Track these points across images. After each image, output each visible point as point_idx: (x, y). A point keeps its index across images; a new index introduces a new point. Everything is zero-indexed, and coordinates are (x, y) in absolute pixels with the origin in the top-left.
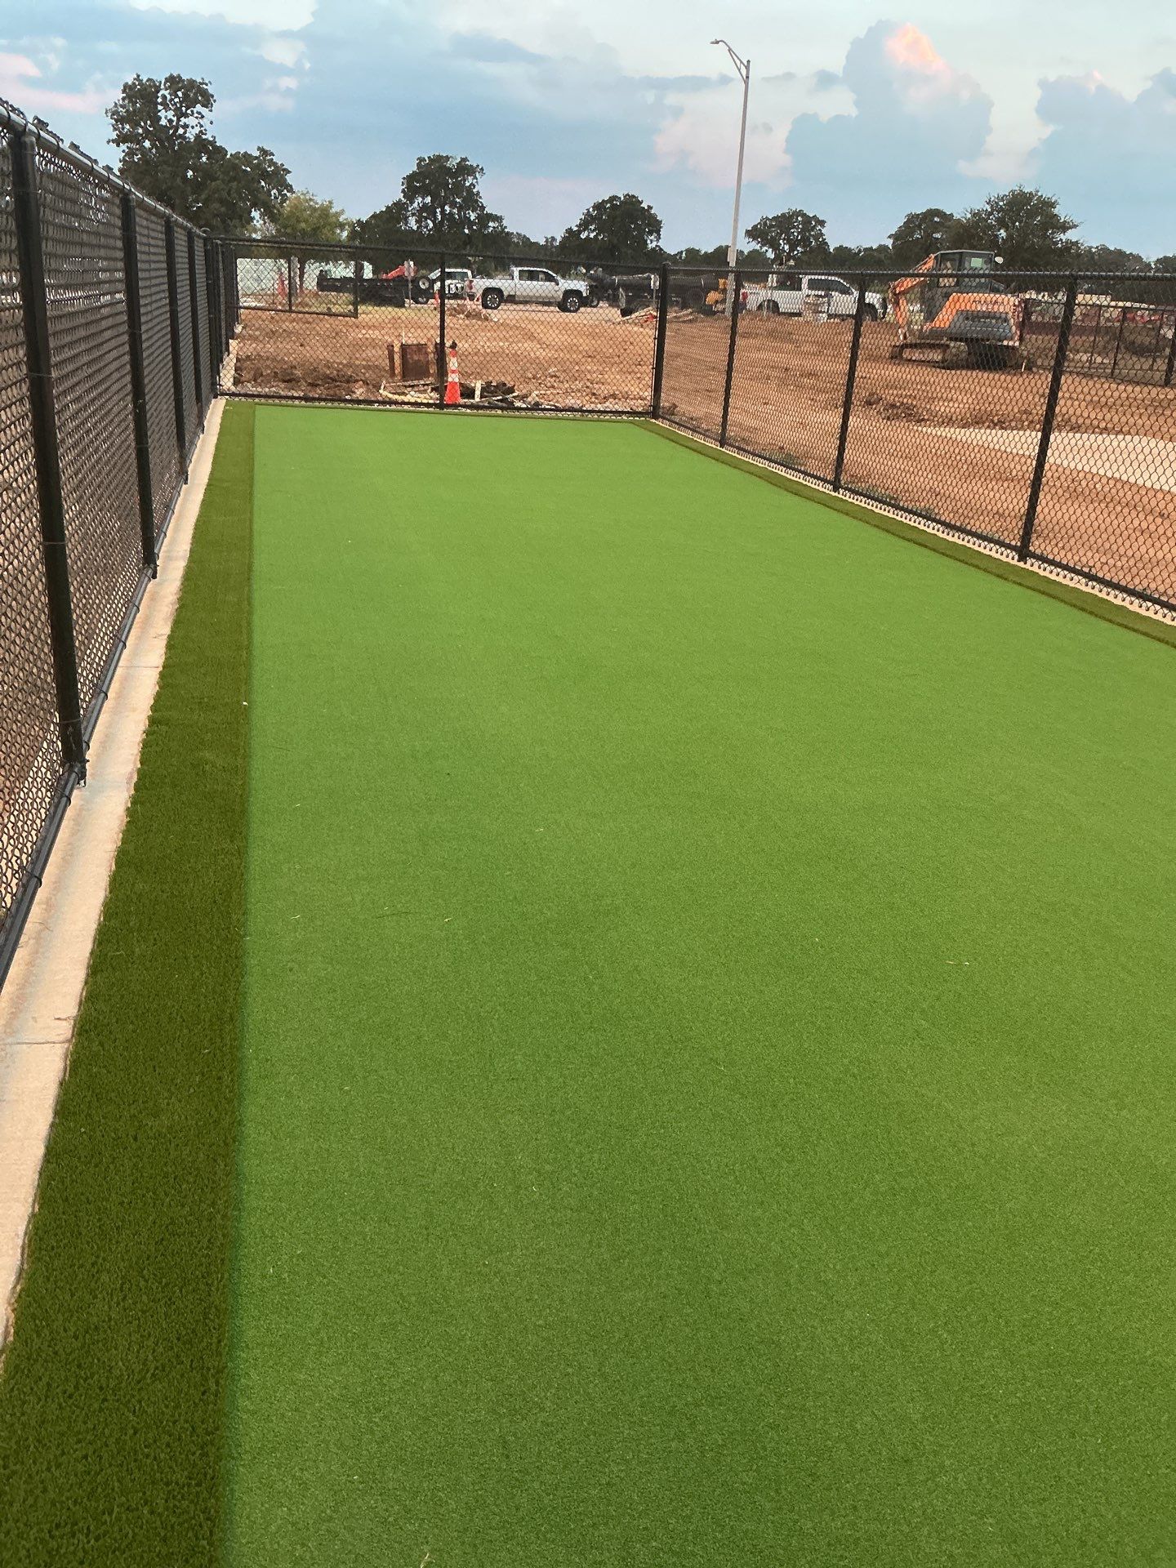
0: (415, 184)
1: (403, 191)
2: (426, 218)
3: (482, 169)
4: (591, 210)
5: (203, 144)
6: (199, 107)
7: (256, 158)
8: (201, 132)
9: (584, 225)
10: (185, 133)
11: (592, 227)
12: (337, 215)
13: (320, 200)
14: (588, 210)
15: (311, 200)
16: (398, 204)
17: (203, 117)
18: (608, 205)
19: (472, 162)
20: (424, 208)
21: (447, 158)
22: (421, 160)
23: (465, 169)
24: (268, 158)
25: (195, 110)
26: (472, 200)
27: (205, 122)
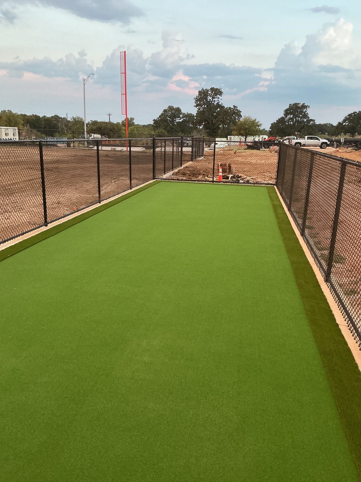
0: (287, 112)
1: (284, 114)
2: (291, 121)
3: (309, 106)
4: (347, 116)
5: (218, 106)
6: (218, 96)
7: (232, 108)
8: (218, 102)
9: (344, 121)
10: (214, 103)
11: (347, 122)
12: (257, 122)
13: (253, 119)
15: (250, 119)
16: (282, 118)
17: (219, 98)
18: (353, 115)
19: (306, 104)
20: (290, 118)
21: (299, 104)
22: (290, 105)
23: (304, 107)
24: (236, 108)
25: (217, 96)
26: (305, 116)
27: (220, 100)
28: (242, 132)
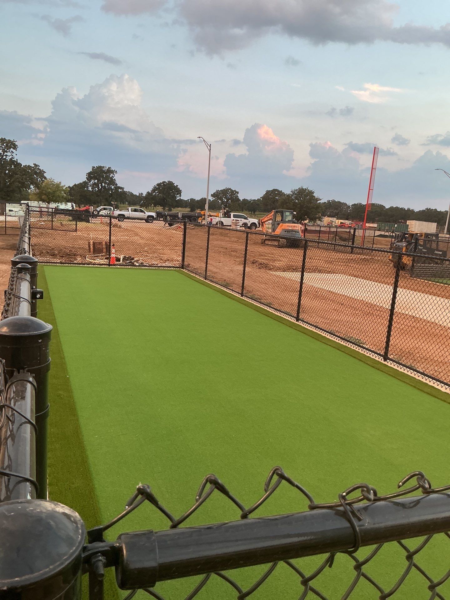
0: (90, 176)
1: (87, 178)
2: (95, 187)
3: (116, 171)
4: (156, 186)
5: (12, 162)
6: (12, 149)
7: (33, 167)
8: (12, 158)
9: (154, 190)
10: (6, 158)
11: (157, 192)
12: (63, 187)
13: (56, 181)
14: (155, 186)
15: (53, 181)
16: (84, 182)
17: (13, 153)
18: (162, 184)
19: (113, 169)
20: (95, 184)
21: (103, 167)
22: (93, 167)
23: (110, 171)
24: (37, 167)
25: (10, 150)
26: (112, 182)
27: (14, 154)
28: (43, 197)
